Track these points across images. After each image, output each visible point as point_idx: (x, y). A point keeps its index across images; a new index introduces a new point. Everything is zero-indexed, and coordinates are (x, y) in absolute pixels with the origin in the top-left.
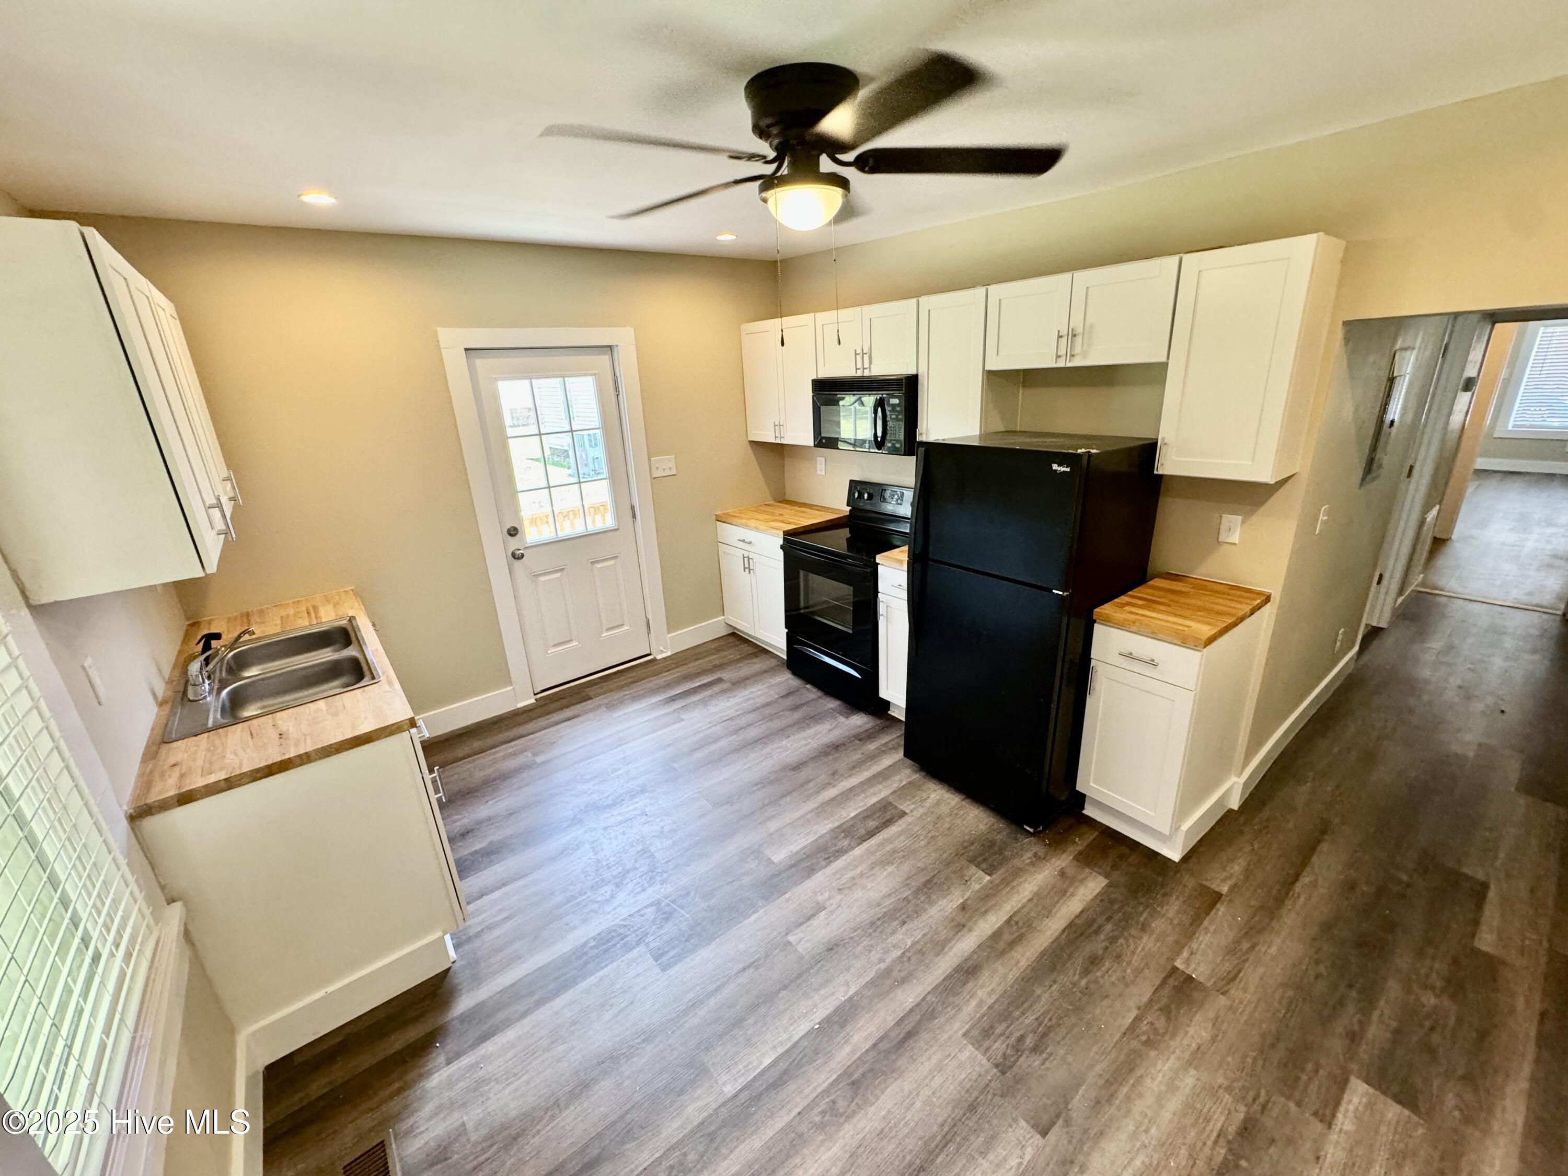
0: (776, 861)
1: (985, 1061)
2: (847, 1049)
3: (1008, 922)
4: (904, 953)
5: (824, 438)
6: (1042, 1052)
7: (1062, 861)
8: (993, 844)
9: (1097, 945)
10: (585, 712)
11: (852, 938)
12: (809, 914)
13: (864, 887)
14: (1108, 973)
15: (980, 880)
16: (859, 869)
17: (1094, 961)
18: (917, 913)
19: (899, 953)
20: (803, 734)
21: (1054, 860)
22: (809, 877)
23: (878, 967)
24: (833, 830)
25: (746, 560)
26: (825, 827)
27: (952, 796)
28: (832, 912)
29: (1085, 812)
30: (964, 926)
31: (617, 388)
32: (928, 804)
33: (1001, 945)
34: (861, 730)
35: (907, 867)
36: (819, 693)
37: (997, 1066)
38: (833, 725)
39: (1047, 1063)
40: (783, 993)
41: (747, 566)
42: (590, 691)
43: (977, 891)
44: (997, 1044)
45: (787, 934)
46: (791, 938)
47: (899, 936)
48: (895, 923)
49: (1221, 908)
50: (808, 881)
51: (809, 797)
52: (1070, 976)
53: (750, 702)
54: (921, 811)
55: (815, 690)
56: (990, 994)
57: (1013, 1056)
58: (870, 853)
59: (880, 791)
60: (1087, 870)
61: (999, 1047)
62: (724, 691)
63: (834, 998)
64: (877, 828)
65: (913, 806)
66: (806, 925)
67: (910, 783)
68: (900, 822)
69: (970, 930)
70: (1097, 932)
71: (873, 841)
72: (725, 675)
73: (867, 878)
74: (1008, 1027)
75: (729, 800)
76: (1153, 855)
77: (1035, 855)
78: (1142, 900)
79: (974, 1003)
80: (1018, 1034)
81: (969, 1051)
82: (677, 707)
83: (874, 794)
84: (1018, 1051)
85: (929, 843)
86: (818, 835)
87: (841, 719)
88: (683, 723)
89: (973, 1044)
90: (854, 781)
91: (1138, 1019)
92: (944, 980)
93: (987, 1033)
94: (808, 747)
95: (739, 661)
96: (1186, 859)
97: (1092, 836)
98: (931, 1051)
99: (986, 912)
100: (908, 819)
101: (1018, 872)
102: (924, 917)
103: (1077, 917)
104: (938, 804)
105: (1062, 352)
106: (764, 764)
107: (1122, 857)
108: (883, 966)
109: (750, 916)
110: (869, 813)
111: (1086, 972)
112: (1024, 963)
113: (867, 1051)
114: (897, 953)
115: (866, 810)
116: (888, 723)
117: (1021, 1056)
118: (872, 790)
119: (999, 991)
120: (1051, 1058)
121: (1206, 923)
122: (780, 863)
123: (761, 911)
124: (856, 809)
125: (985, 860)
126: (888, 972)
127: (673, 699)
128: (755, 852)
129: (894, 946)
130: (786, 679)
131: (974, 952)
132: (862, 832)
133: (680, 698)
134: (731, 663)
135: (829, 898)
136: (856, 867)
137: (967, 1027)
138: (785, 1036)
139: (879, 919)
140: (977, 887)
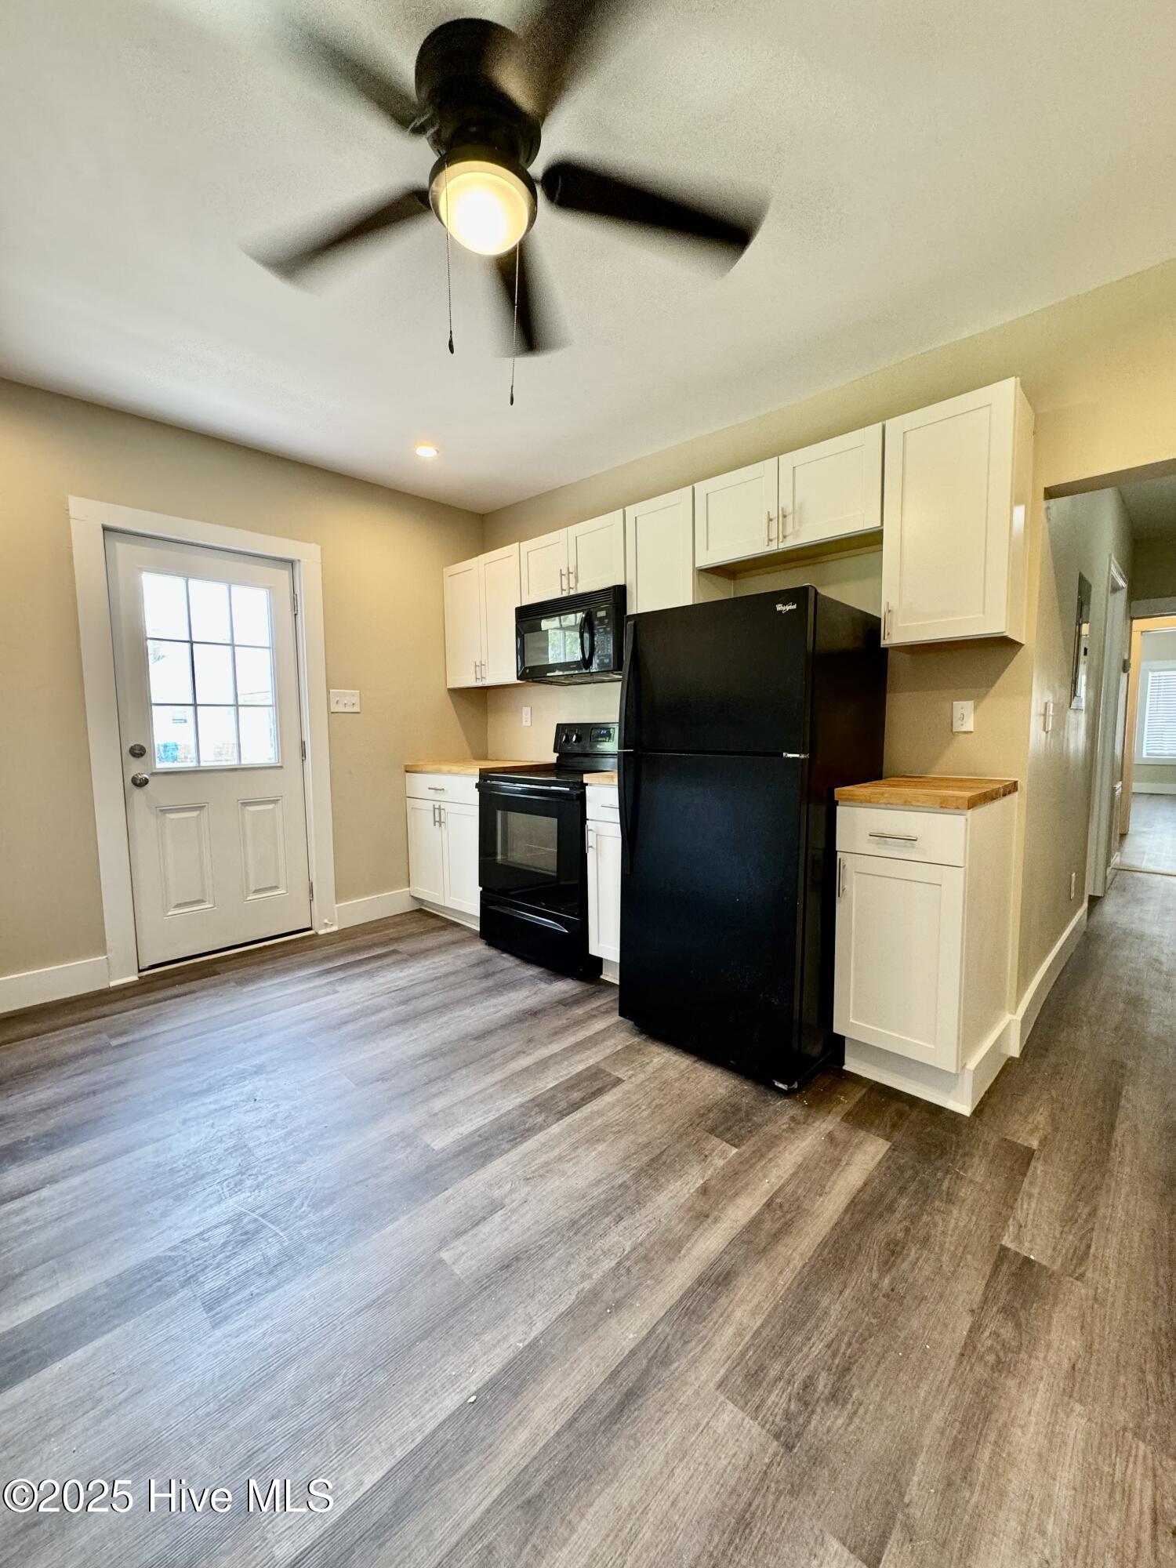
0: (436, 1148)
1: (756, 1429)
2: (523, 1435)
3: (768, 1205)
4: (619, 1263)
5: (529, 668)
6: (845, 1402)
7: (827, 1124)
8: (737, 1109)
9: (892, 1226)
10: (203, 988)
11: (541, 1247)
12: (477, 1218)
13: (564, 1174)
14: (918, 1265)
15: (723, 1154)
16: (556, 1152)
17: (894, 1250)
18: (639, 1202)
19: (613, 1264)
20: (493, 1001)
21: (816, 1124)
22: (483, 1165)
23: (581, 1286)
24: (522, 1106)
25: (437, 811)
26: (512, 1102)
27: (683, 1059)
28: (513, 1211)
29: (845, 1067)
30: (707, 1216)
31: (295, 608)
32: (650, 1069)
33: (762, 1239)
34: (567, 996)
35: (624, 1143)
36: (518, 962)
37: (777, 1436)
38: (532, 992)
39: (857, 1420)
40: (421, 1345)
41: (437, 819)
42: (217, 967)
43: (722, 1169)
44: (773, 1397)
45: (440, 1249)
46: (445, 1255)
47: (613, 1238)
48: (606, 1220)
49: (1038, 1167)
50: (482, 1171)
51: (493, 1069)
52: (865, 1272)
53: (430, 972)
54: (642, 1077)
55: (512, 958)
56: (753, 1314)
57: (800, 1413)
58: (573, 1129)
59: (589, 1057)
60: (862, 1133)
61: (777, 1400)
62: (399, 962)
63: (506, 1345)
64: (583, 1099)
65: (631, 1072)
66: (470, 1233)
67: (627, 1047)
68: (615, 1090)
69: (716, 1220)
70: (891, 1209)
71: (578, 1115)
72: (402, 947)
73: (568, 1161)
74: (788, 1364)
75: (383, 1077)
76: (936, 1111)
77: (793, 1119)
78: (938, 1164)
79: (730, 1331)
80: (801, 1376)
81: (730, 1413)
82: (332, 979)
83: (580, 1062)
84: (806, 1404)
85: (653, 1113)
86: (502, 1111)
87: (543, 986)
88: (337, 995)
89: (735, 1403)
90: (556, 1048)
91: (975, 1329)
92: (680, 1301)
93: (755, 1377)
94: (499, 1014)
95: (422, 934)
96: (978, 1111)
97: (859, 1093)
98: (668, 1421)
99: (736, 1194)
100: (626, 1086)
101: (773, 1141)
102: (650, 1207)
103: (860, 1191)
104: (663, 1067)
105: (774, 535)
106: (437, 1035)
107: (901, 1114)
108: (587, 1285)
109: (384, 1226)
110: (572, 1082)
111: (886, 1266)
112: (797, 1262)
113: (558, 1434)
114: (608, 1264)
115: (571, 1078)
116: (601, 987)
117: (813, 1412)
118: (577, 1058)
119: (767, 1306)
120: (861, 1411)
121: (1026, 1185)
122: (443, 1150)
123: (403, 1220)
124: (557, 1079)
125: (729, 1129)
126: (594, 1295)
127: (329, 972)
128: (407, 1139)
129: (604, 1253)
130: (480, 949)
131: (724, 1252)
132: (563, 1105)
133: (340, 970)
134: (411, 936)
135: (512, 1191)
136: (553, 1148)
137: (722, 1371)
138: (413, 1424)
139: (583, 1216)
140: (720, 1163)
